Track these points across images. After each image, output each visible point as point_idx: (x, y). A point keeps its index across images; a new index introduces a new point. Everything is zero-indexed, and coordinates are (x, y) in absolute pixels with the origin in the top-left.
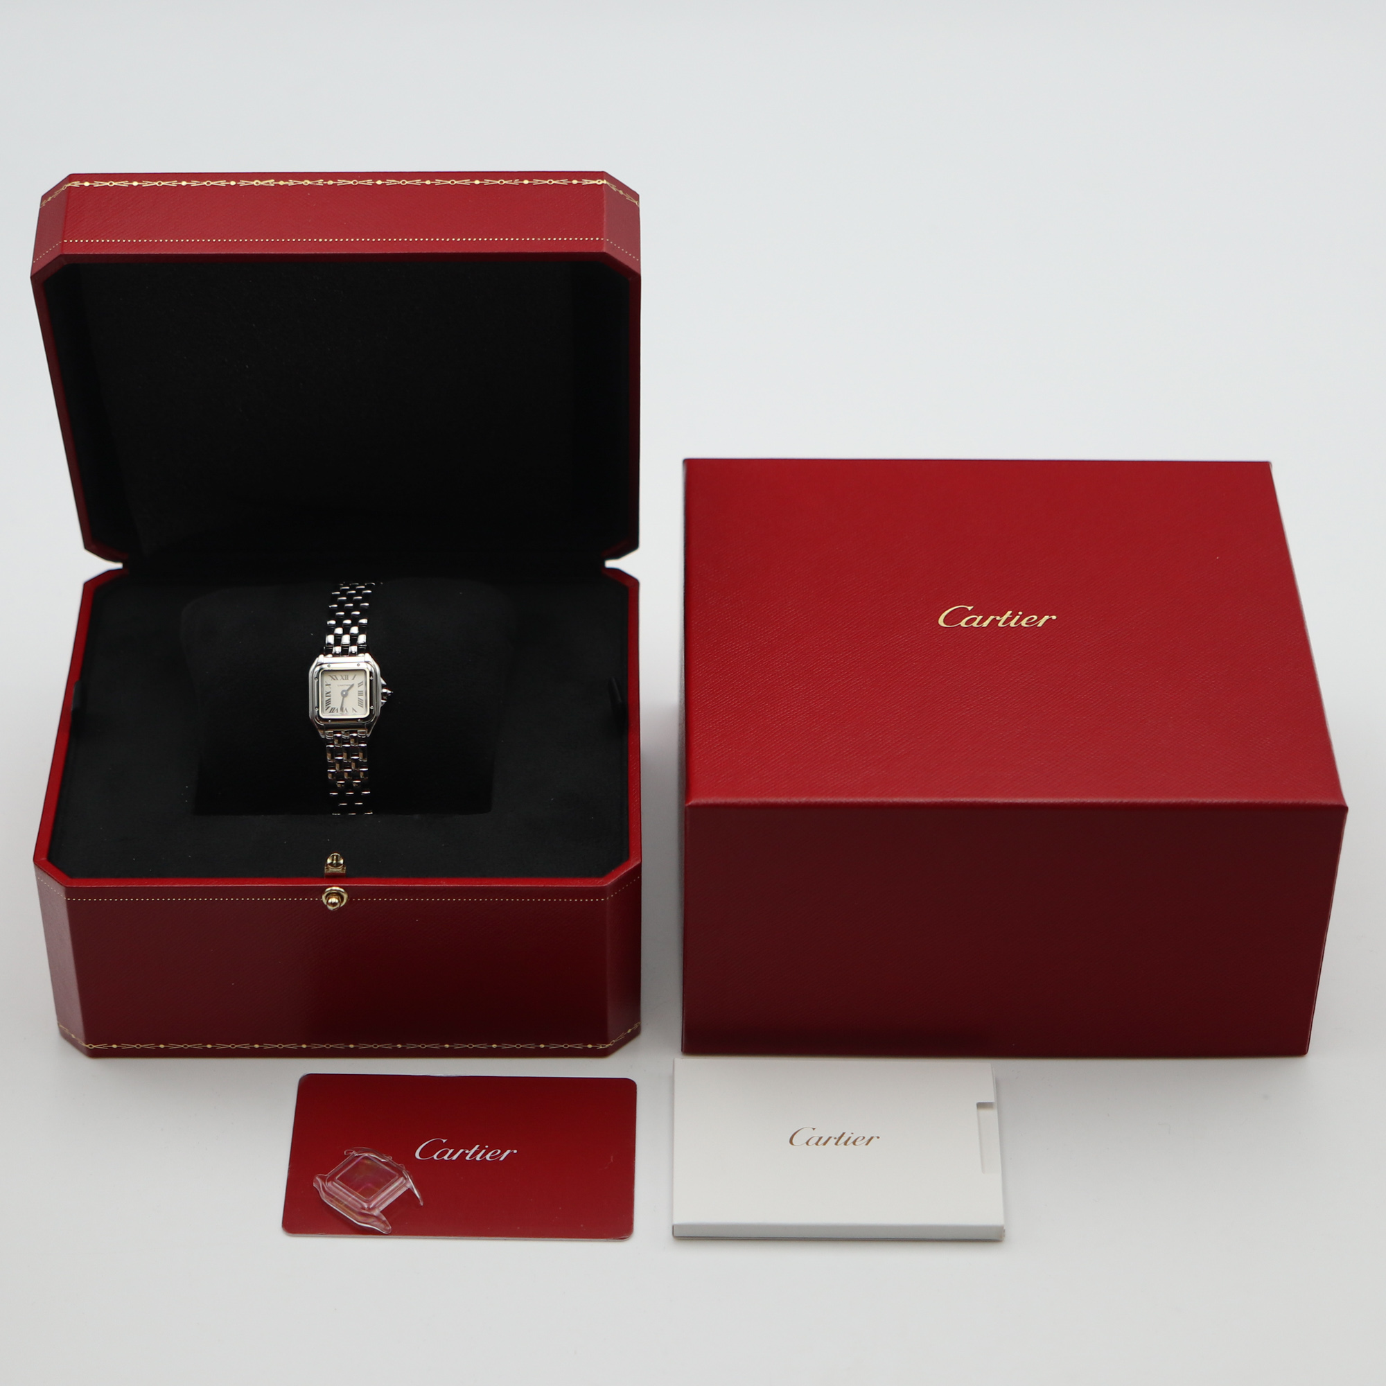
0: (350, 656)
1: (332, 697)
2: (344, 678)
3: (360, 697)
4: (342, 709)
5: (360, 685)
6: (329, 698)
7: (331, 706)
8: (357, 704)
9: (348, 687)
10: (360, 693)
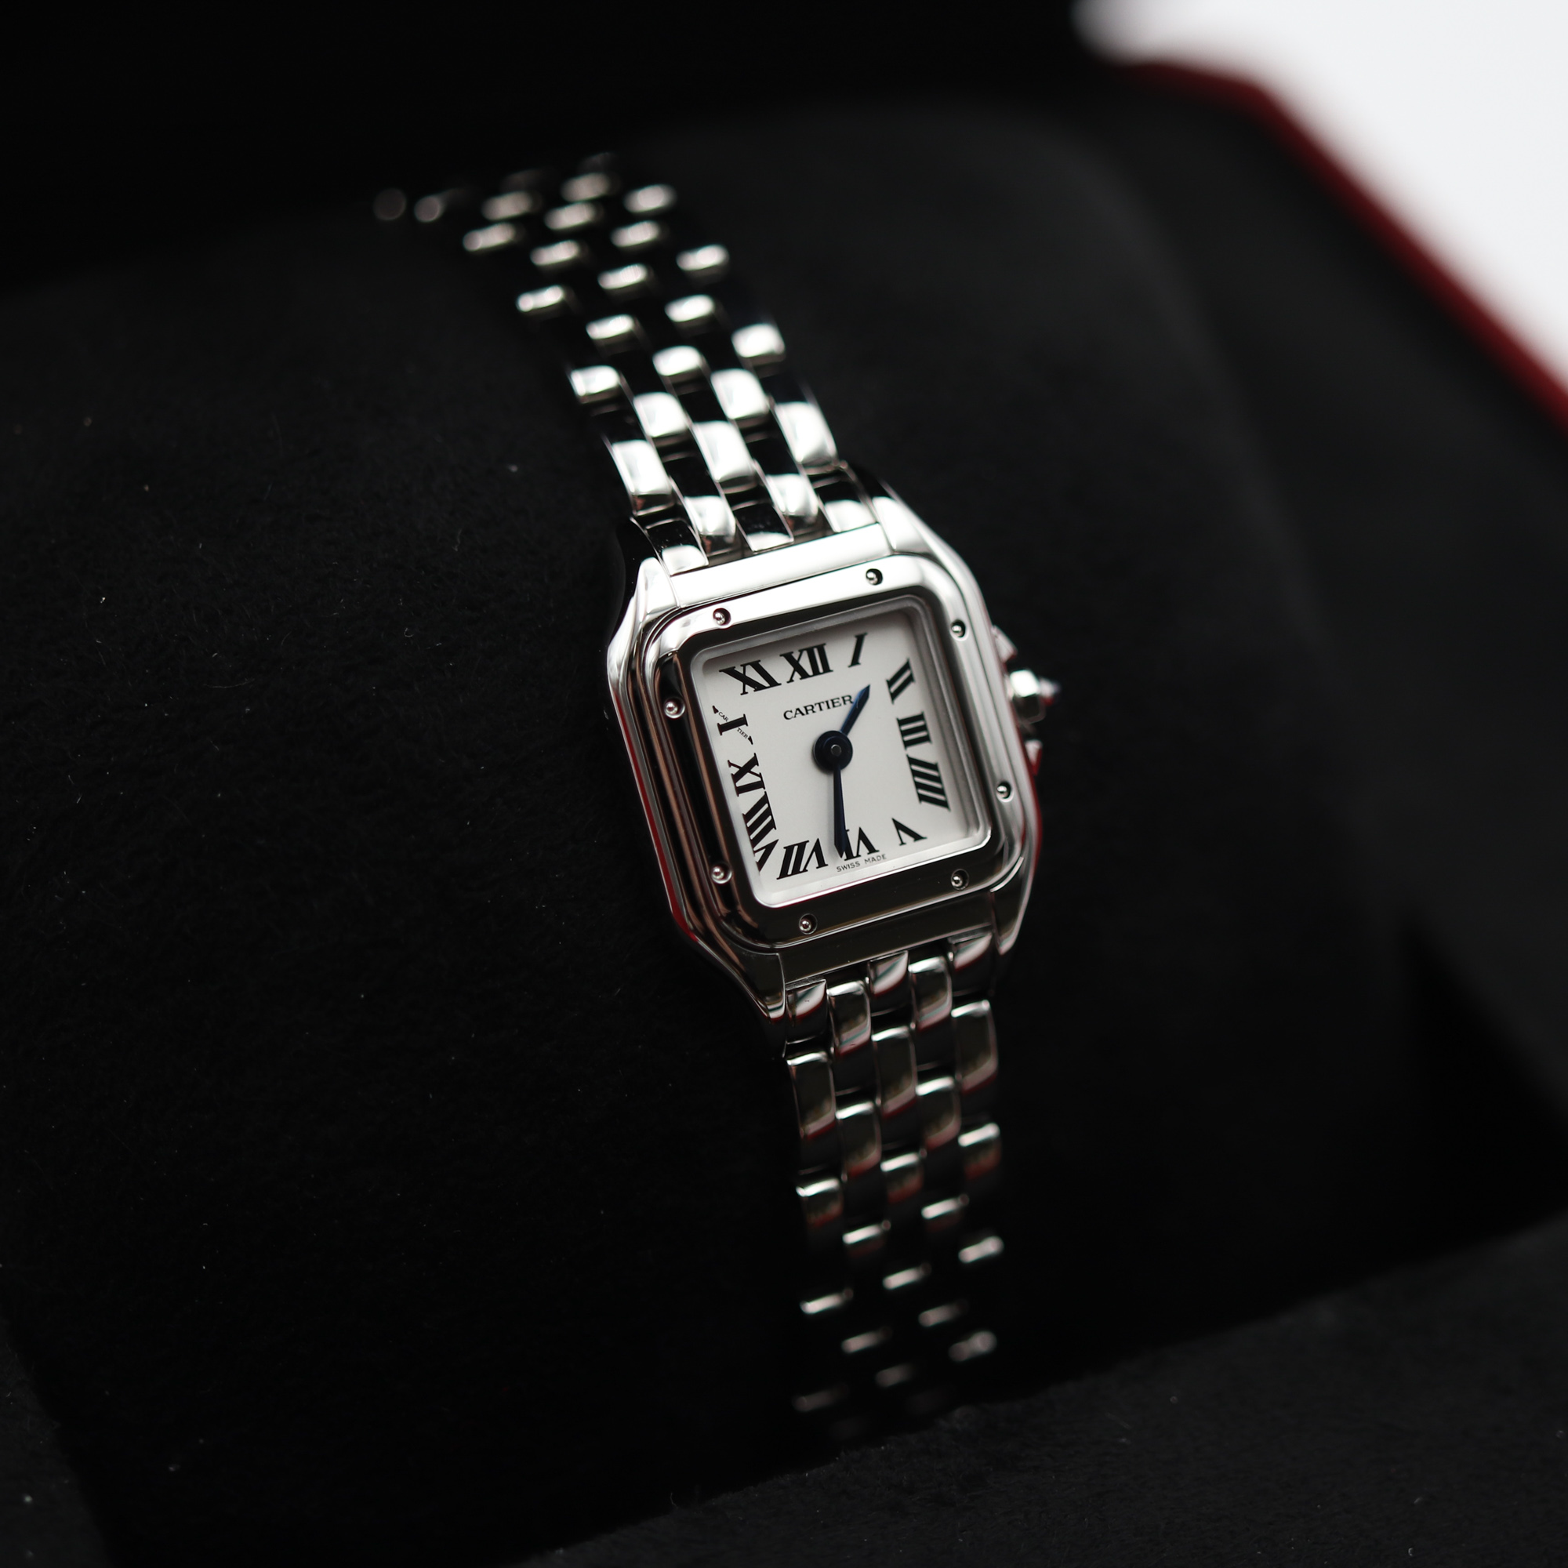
0: (800, 539)
1: (770, 789)
2: (805, 663)
3: (917, 752)
4: (842, 844)
5: (898, 684)
6: (756, 796)
7: (784, 835)
8: (912, 792)
9: (843, 711)
10: (912, 730)
